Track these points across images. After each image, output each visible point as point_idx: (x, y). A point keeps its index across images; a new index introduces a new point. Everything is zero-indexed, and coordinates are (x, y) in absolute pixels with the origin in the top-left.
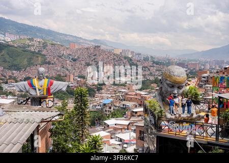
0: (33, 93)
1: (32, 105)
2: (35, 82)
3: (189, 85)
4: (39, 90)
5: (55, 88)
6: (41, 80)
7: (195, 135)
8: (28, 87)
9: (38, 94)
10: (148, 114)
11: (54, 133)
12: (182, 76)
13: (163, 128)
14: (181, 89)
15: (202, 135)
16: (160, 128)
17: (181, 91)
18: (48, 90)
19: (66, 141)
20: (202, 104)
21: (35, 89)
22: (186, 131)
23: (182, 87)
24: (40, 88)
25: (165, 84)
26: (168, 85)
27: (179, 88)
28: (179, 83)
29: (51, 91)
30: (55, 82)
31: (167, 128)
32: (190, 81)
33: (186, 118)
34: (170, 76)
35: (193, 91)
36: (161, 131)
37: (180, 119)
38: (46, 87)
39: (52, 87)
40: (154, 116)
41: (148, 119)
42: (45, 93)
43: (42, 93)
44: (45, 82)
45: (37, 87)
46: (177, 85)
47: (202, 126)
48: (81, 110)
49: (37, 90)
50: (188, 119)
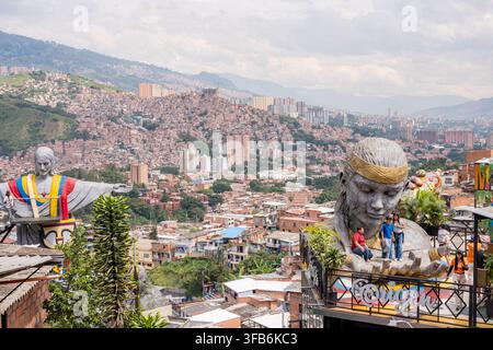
0: (23, 211)
1: (20, 242)
3: (419, 186)
4: (39, 204)
5: (78, 200)
6: (44, 178)
7: (418, 312)
9: (37, 215)
12: (395, 162)
13: (339, 295)
14: (392, 196)
16: (333, 295)
17: (393, 202)
18: (62, 203)
21: (28, 202)
23: (396, 191)
24: (42, 199)
25: (352, 184)
26: (360, 186)
27: (389, 193)
28: (388, 181)
29: (70, 207)
30: (79, 184)
31: (348, 295)
32: (421, 176)
33: (404, 272)
34: (364, 165)
35: (427, 202)
36: (333, 305)
37: (386, 272)
38: (56, 196)
39: (71, 196)
40: (319, 267)
42: (54, 213)
43: (46, 212)
44: (53, 184)
45: (32, 196)
46: (382, 188)
47: (434, 288)
48: (110, 252)
49: (34, 203)
50: (407, 273)
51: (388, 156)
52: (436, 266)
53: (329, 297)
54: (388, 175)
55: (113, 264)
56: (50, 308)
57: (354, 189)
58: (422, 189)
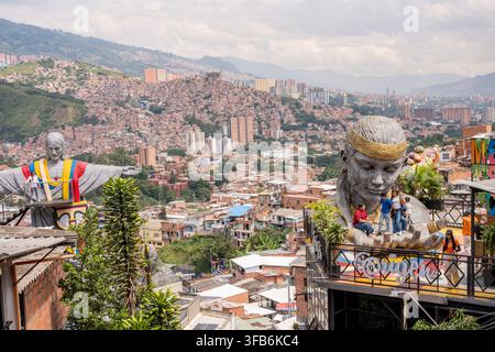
1: (35, 224)
2: (41, 168)
3: (418, 161)
4: (51, 187)
5: (90, 182)
6: (56, 162)
7: (418, 283)
9: (50, 199)
12: (394, 139)
13: (342, 269)
14: (392, 172)
15: (435, 283)
16: (336, 269)
18: (74, 186)
21: (41, 186)
22: (397, 275)
23: (396, 167)
24: (54, 183)
25: (352, 161)
26: (360, 163)
27: (388, 169)
28: (387, 157)
29: (82, 189)
30: (90, 168)
31: (351, 268)
32: (419, 152)
33: (404, 244)
34: (364, 143)
35: (425, 177)
36: (337, 278)
37: (387, 246)
38: (67, 180)
39: (82, 180)
40: (323, 242)
42: (66, 195)
43: (59, 195)
44: (65, 168)
45: (45, 180)
46: (382, 164)
47: (433, 260)
48: (121, 233)
49: (47, 187)
50: (407, 246)
51: (387, 133)
52: (435, 238)
53: (333, 270)
54: (388, 152)
55: (124, 243)
56: (66, 287)
57: (355, 166)
58: (420, 164)
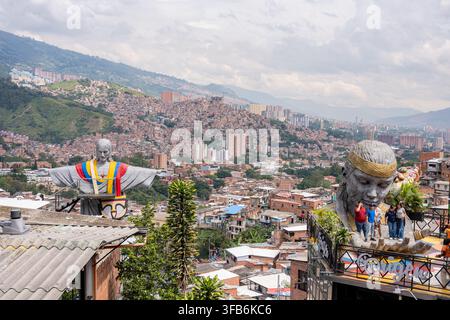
0: (85, 188)
1: (83, 213)
2: (91, 167)
3: (401, 180)
4: (99, 183)
5: (129, 181)
6: (103, 163)
7: (412, 282)
8: (76, 177)
9: (97, 192)
10: (315, 237)
11: (125, 271)
12: (388, 161)
13: (346, 266)
14: (384, 188)
15: (427, 283)
16: (341, 266)
17: (385, 193)
19: (149, 287)
20: (427, 220)
21: (91, 182)
23: (388, 183)
24: (101, 180)
25: (352, 177)
26: (358, 179)
27: (382, 185)
28: (381, 175)
29: (123, 186)
30: (131, 169)
31: (354, 266)
32: (403, 172)
33: (394, 248)
34: (363, 162)
35: (409, 193)
36: (342, 273)
37: (381, 249)
38: (111, 178)
39: (124, 178)
40: (329, 243)
41: (316, 247)
42: (110, 191)
43: (104, 190)
44: (110, 167)
45: (94, 177)
46: (377, 181)
47: (426, 264)
49: (95, 182)
51: (382, 155)
54: (382, 171)
55: (183, 235)
57: (355, 182)
